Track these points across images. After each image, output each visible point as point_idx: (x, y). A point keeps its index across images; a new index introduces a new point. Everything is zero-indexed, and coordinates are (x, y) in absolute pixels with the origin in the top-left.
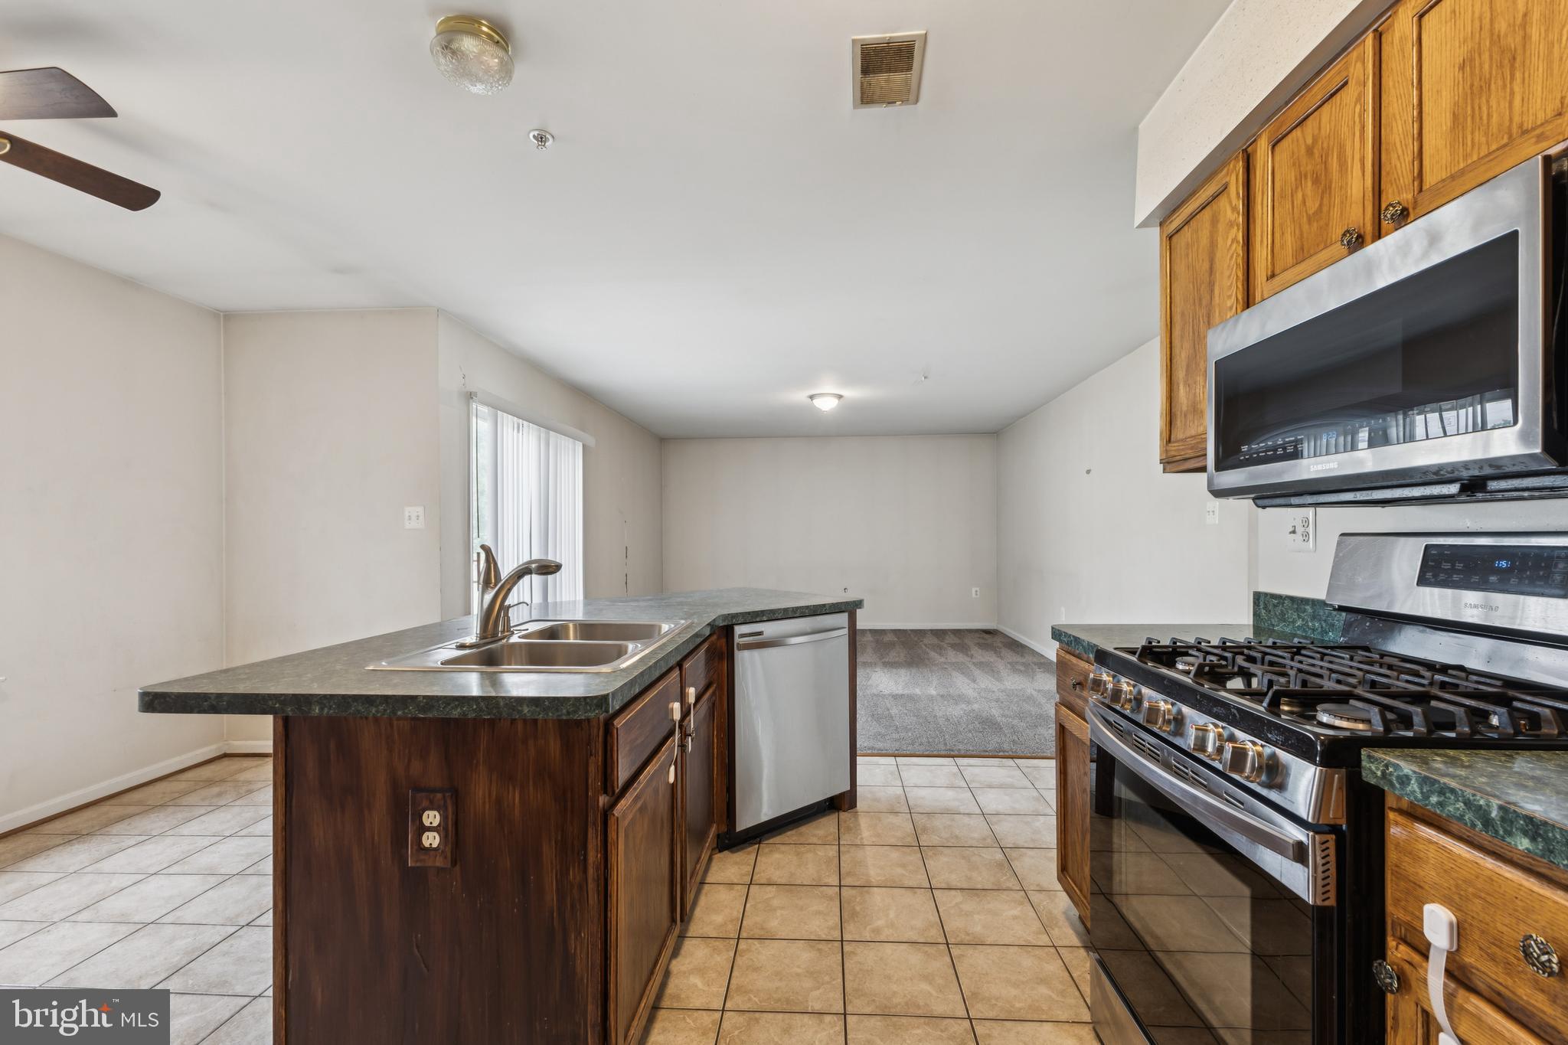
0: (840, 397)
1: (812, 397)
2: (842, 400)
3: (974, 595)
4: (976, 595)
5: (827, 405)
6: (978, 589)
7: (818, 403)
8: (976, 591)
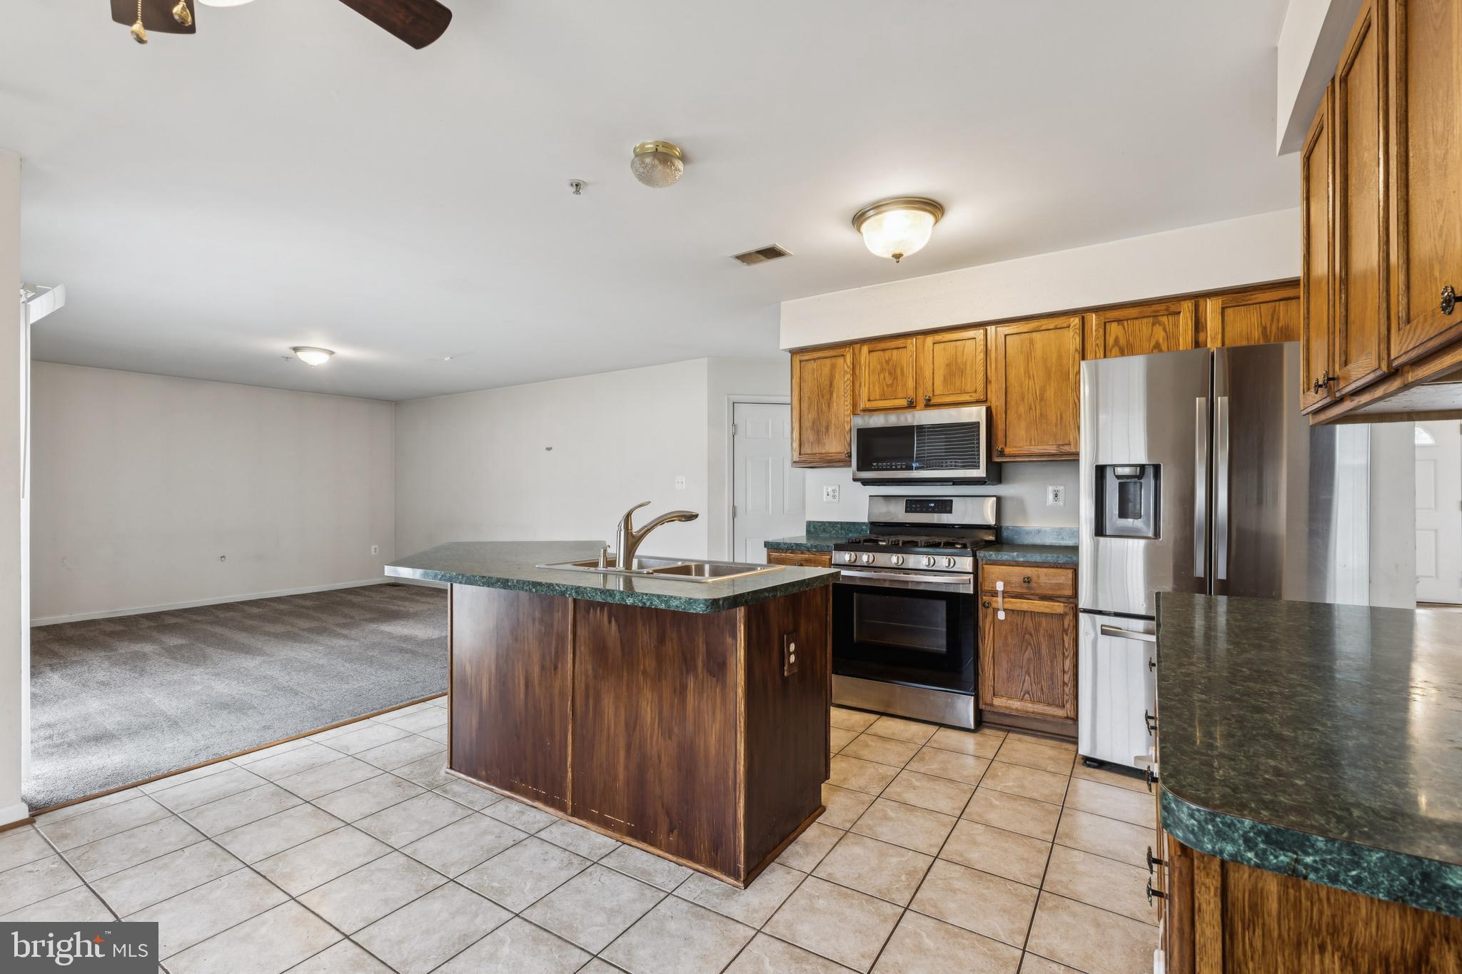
0: (332, 353)
1: (296, 349)
2: (333, 355)
3: (373, 553)
4: (375, 552)
5: (315, 359)
6: (377, 547)
7: (302, 355)
8: (375, 549)
